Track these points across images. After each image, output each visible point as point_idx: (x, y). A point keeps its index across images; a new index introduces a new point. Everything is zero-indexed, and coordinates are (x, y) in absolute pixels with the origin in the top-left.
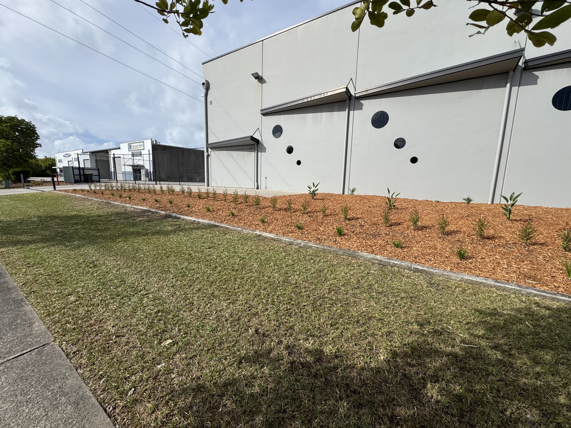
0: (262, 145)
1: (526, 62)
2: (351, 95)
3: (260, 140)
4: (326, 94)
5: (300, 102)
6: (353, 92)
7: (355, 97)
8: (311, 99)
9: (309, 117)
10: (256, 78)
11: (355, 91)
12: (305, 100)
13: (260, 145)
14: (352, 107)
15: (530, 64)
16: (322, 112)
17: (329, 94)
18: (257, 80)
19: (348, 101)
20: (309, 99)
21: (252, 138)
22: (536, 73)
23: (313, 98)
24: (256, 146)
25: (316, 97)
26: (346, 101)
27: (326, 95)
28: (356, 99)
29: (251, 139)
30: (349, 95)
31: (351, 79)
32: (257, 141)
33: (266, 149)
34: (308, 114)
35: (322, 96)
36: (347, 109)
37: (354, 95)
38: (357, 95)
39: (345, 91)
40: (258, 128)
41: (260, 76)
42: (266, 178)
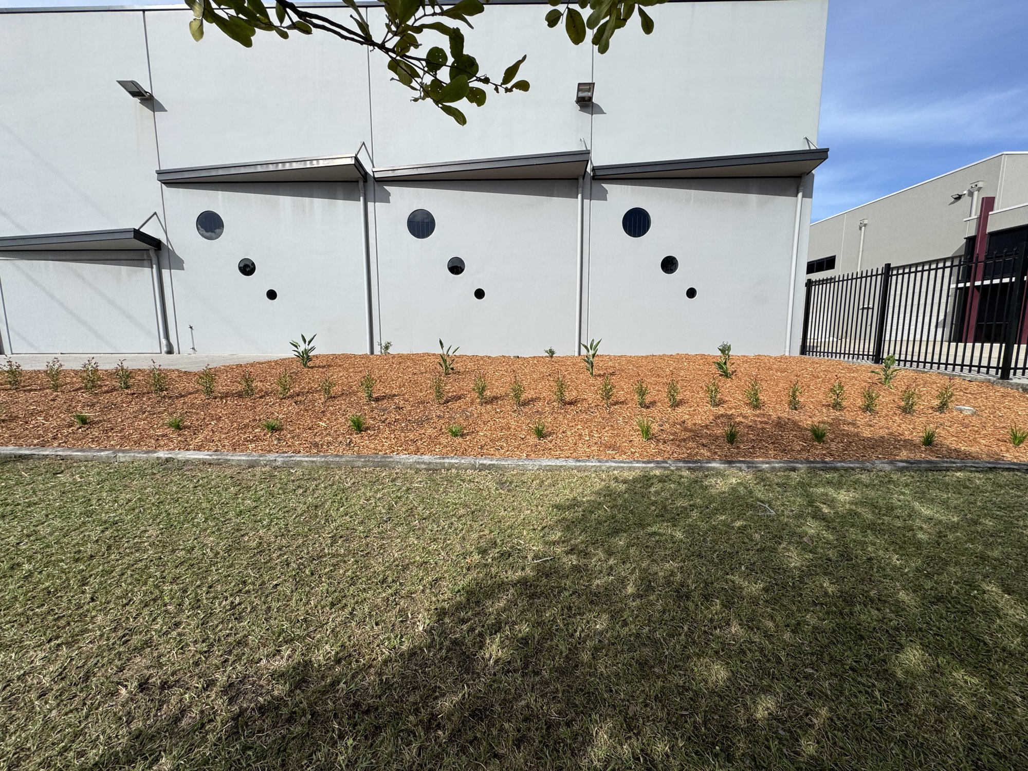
0: (171, 253)
1: (594, 169)
2: (366, 173)
3: (164, 240)
4: (315, 162)
5: (259, 169)
6: (369, 169)
7: (375, 178)
8: (284, 166)
9: (285, 203)
10: (134, 94)
11: (373, 167)
12: (271, 168)
13: (164, 254)
14: (370, 194)
15: (598, 173)
16: (311, 196)
17: (322, 164)
18: (137, 100)
19: (361, 183)
20: (280, 167)
21: (138, 234)
22: (606, 186)
23: (287, 166)
24: (152, 253)
25: (295, 166)
26: (358, 182)
27: (315, 164)
28: (377, 181)
29: (135, 237)
30: (363, 173)
31: (364, 143)
32: (156, 244)
33: (182, 262)
34: (281, 198)
35: (308, 165)
36: (362, 198)
37: (371, 174)
38: (377, 175)
39: (354, 165)
40: (155, 213)
41: (147, 92)
42: (191, 328)
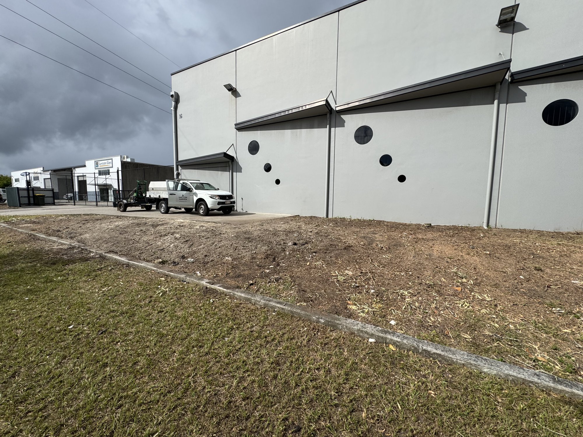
0: (237, 163)
1: (512, 75)
2: (332, 109)
3: (235, 157)
4: (304, 107)
5: (277, 116)
6: (333, 105)
7: (336, 111)
9: (288, 133)
10: (229, 90)
11: (336, 104)
12: (283, 114)
13: (234, 163)
14: (333, 123)
16: (301, 126)
17: (308, 107)
18: (230, 93)
19: (328, 115)
20: (287, 113)
21: (225, 155)
23: (290, 112)
24: (230, 163)
25: (294, 111)
26: (326, 114)
28: (337, 112)
30: (330, 109)
31: (331, 92)
32: (232, 158)
33: (241, 168)
34: (286, 131)
35: (301, 109)
36: (328, 126)
37: (334, 108)
38: (337, 109)
39: (325, 104)
40: (233, 144)
41: (234, 88)
42: (242, 199)
